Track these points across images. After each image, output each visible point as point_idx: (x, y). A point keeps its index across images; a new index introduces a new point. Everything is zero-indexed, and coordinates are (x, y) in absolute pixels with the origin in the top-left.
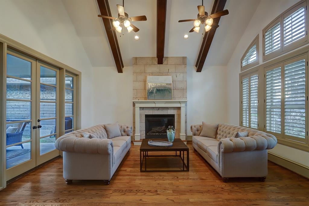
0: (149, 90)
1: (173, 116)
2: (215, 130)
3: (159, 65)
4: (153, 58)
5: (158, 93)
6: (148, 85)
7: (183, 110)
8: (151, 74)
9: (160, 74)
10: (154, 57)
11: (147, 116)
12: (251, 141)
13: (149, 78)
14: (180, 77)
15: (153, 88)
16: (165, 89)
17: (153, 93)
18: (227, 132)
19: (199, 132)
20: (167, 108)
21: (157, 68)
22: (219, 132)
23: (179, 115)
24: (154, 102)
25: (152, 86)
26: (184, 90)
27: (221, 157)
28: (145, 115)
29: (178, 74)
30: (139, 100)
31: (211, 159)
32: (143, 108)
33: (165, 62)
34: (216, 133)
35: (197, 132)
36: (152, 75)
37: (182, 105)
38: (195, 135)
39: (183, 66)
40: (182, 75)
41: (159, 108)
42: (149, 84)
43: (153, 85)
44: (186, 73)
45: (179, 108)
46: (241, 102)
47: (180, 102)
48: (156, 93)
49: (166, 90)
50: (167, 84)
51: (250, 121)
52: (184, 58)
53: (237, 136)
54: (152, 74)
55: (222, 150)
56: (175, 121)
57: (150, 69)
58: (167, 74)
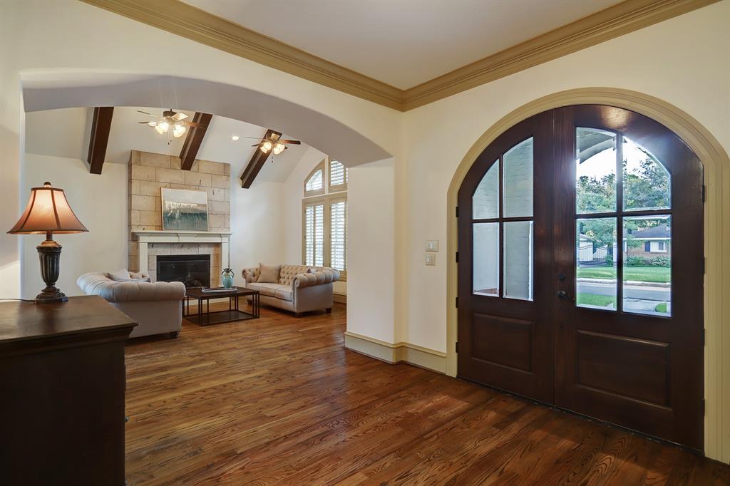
0: (166, 214)
1: (207, 257)
2: (278, 272)
3: (183, 171)
4: (172, 157)
5: (183, 218)
6: (165, 204)
7: (225, 247)
8: (168, 185)
9: (185, 186)
10: (175, 157)
11: (159, 258)
12: (321, 275)
13: (166, 192)
14: (219, 195)
15: (173, 210)
16: (196, 212)
17: (174, 218)
18: (294, 273)
19: (256, 277)
20: (198, 245)
21: (179, 175)
22: (282, 275)
23: (218, 257)
24: (177, 235)
25: (172, 207)
26: (225, 216)
27: (295, 293)
28: (158, 256)
29: (216, 190)
30: (144, 229)
31: (283, 301)
32: (153, 243)
33: (194, 167)
34: (279, 277)
35: (253, 278)
36: (171, 188)
37: (225, 240)
38: (250, 282)
39: (225, 178)
40: (222, 191)
41: (183, 245)
42: (166, 202)
43: (173, 205)
44: (229, 189)
45: (218, 245)
46: (305, 237)
47: (220, 235)
48: (180, 218)
49: (197, 214)
50: (198, 205)
51: (314, 260)
52: (226, 166)
53: (309, 271)
54: (171, 185)
55: (297, 286)
56: (211, 265)
57: (166, 177)
58: (198, 187)
